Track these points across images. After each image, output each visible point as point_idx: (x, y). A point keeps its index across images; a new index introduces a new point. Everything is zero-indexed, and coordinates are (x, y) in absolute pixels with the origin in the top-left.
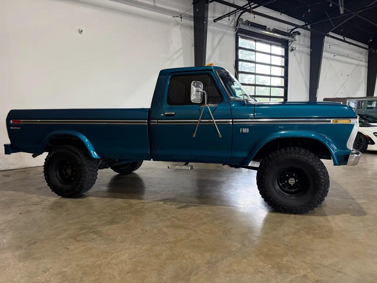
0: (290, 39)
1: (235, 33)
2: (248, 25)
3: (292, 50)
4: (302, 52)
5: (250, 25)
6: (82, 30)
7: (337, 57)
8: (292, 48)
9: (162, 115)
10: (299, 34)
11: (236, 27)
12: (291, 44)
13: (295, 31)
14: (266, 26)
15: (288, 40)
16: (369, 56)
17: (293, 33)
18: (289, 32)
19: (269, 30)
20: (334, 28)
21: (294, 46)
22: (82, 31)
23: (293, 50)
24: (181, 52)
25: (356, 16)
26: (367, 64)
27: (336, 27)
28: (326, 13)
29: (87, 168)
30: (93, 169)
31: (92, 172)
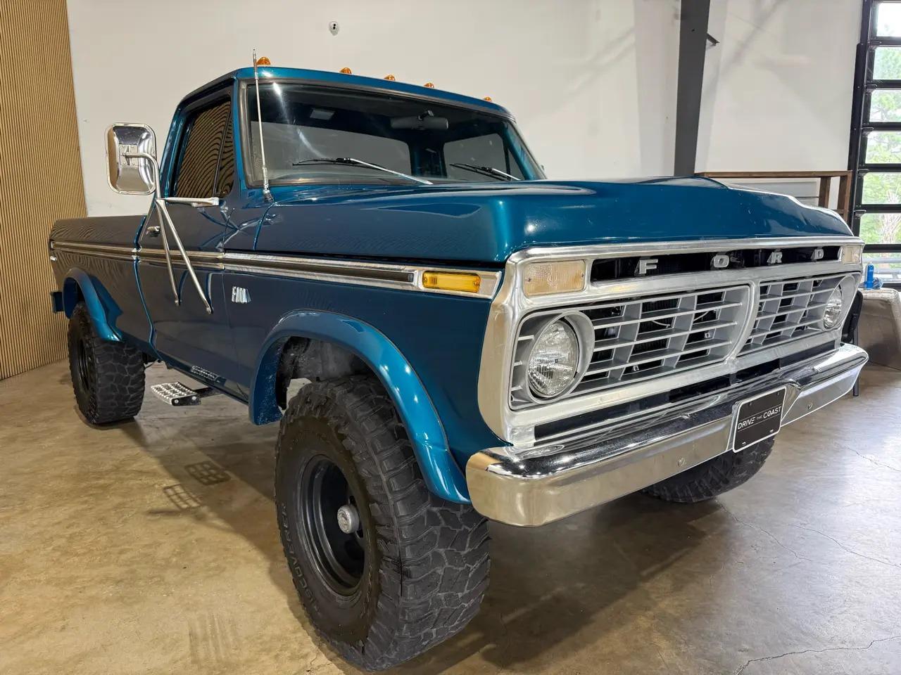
6: (335, 25)
22: (334, 28)
24: (632, 39)
29: (97, 362)
30: (122, 365)
31: (115, 371)
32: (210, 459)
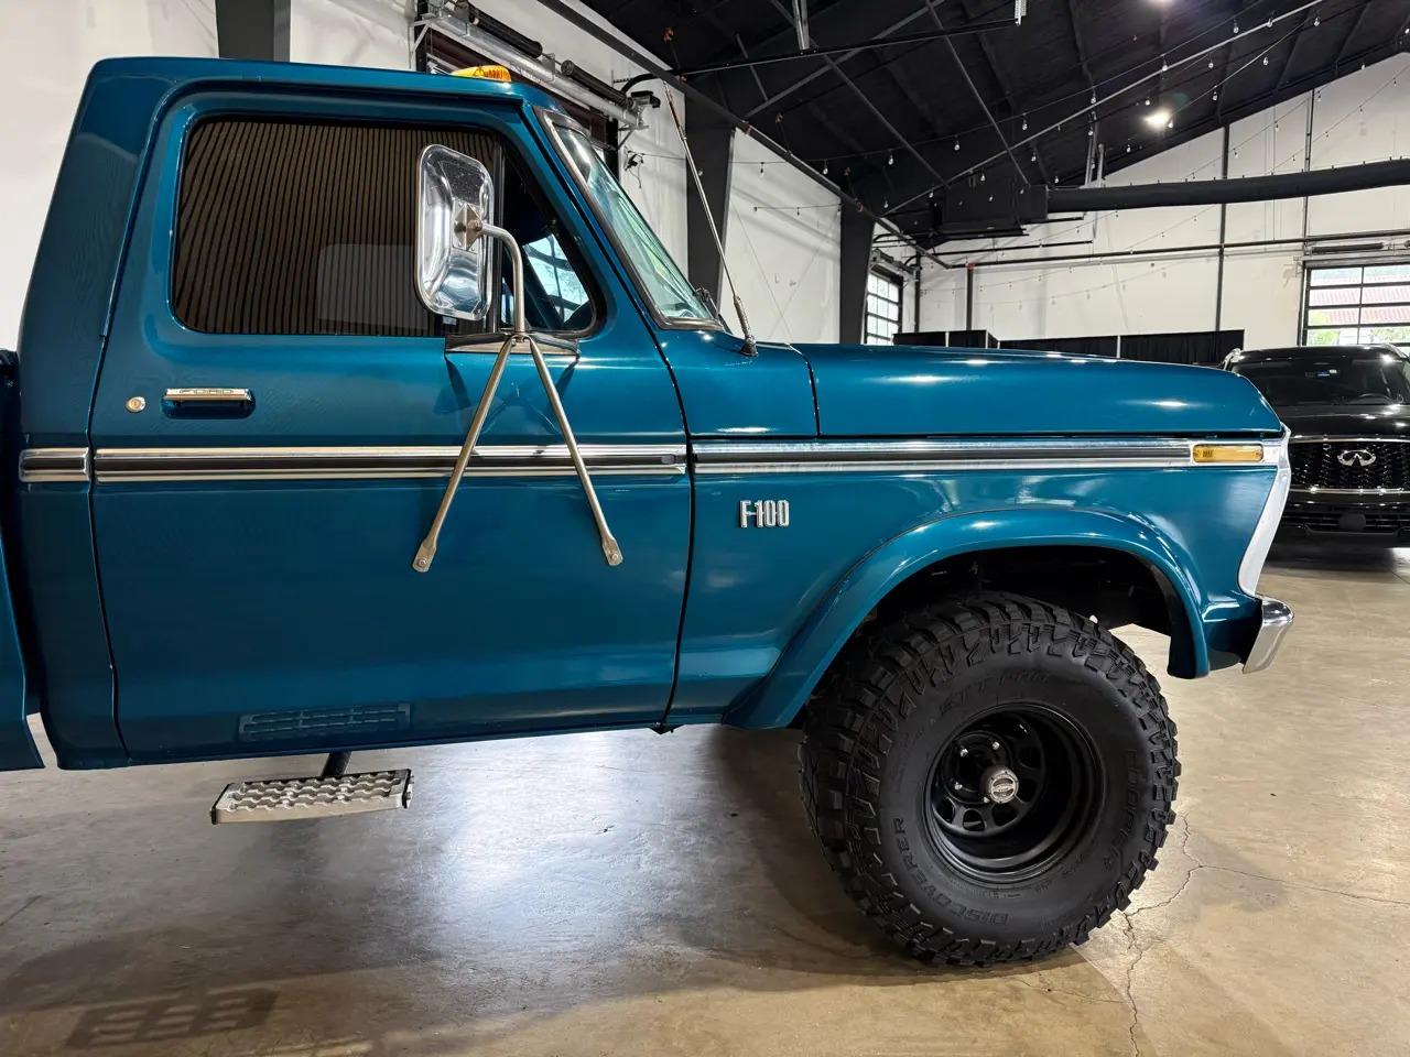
0: (623, 117)
1: (414, 46)
2: (472, 20)
3: (632, 163)
4: (663, 179)
5: (478, 25)
7: (762, 215)
8: (630, 156)
9: (137, 404)
10: (656, 103)
11: (419, 18)
12: (626, 138)
13: (638, 87)
14: (537, 45)
15: (616, 121)
16: (842, 223)
17: (634, 94)
18: (619, 87)
19: (550, 63)
20: (764, 101)
21: (636, 149)
23: (635, 164)
25: (831, 72)
26: (837, 252)
27: (771, 102)
28: (739, 39)
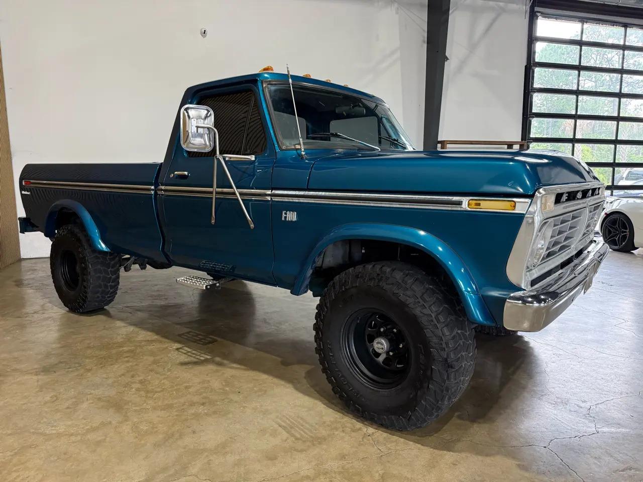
1: (528, 7)
6: (205, 31)
9: (172, 176)
22: (204, 33)
24: (397, 55)
29: (90, 267)
30: (106, 269)
31: (102, 274)
32: (190, 330)
